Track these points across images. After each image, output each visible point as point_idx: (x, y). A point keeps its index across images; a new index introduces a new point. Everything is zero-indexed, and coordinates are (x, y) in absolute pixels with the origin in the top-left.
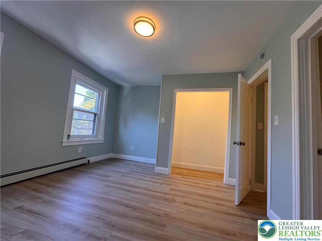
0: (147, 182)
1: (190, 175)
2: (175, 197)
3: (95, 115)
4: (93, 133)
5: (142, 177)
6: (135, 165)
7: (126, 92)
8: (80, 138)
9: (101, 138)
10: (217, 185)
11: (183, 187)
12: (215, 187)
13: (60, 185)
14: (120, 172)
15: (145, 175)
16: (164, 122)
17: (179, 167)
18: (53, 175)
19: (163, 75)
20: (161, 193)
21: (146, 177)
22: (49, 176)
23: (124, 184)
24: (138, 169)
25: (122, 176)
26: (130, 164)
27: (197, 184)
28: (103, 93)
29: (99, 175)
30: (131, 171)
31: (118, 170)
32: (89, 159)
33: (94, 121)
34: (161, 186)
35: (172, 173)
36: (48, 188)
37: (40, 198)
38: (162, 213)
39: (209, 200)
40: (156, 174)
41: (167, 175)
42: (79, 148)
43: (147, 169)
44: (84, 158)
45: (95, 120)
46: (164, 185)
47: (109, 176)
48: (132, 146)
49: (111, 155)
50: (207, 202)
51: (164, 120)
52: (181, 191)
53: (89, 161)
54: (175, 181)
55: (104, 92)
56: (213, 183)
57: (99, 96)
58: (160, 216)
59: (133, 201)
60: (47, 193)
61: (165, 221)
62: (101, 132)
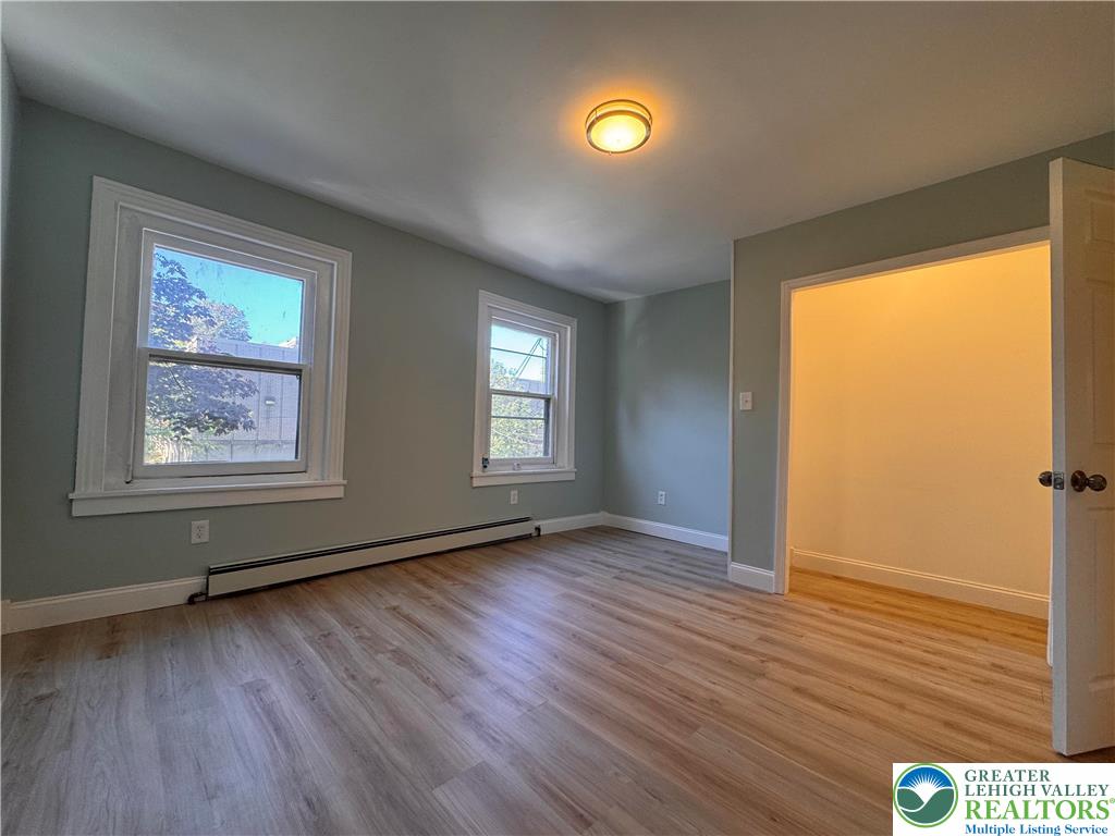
0: (687, 604)
1: (877, 606)
2: (768, 664)
3: (548, 400)
4: (546, 452)
5: (679, 589)
6: (667, 552)
7: (629, 318)
8: (511, 467)
9: (566, 465)
10: (997, 661)
11: (816, 642)
12: (984, 667)
13: (466, 579)
14: (615, 567)
15: (687, 584)
16: (749, 406)
17: (836, 574)
18: (458, 554)
19: (735, 242)
20: (721, 641)
21: (688, 589)
22: (449, 556)
23: (615, 600)
24: (674, 564)
25: (615, 578)
26: (652, 549)
27: (891, 642)
28: (563, 337)
29: (557, 568)
30: (646, 567)
31: (611, 561)
32: (537, 523)
33: (547, 420)
34: (733, 624)
35: (791, 590)
36: (444, 581)
37: (428, 598)
38: (702, 693)
39: (917, 705)
40: (731, 586)
41: (770, 594)
42: (512, 493)
43: (700, 567)
44: (527, 519)
45: (547, 414)
46: (743, 621)
47: (580, 574)
48: (661, 493)
49: (601, 518)
50: (902, 707)
51: (750, 399)
52: (802, 652)
53: (538, 529)
54: (791, 616)
55: (566, 331)
56: (979, 650)
57: (554, 344)
58: (692, 700)
59: (624, 646)
60: (442, 591)
61: (700, 715)
62: (566, 447)
